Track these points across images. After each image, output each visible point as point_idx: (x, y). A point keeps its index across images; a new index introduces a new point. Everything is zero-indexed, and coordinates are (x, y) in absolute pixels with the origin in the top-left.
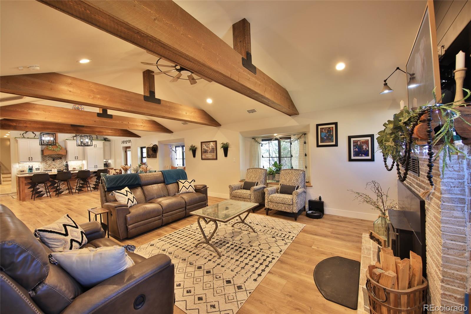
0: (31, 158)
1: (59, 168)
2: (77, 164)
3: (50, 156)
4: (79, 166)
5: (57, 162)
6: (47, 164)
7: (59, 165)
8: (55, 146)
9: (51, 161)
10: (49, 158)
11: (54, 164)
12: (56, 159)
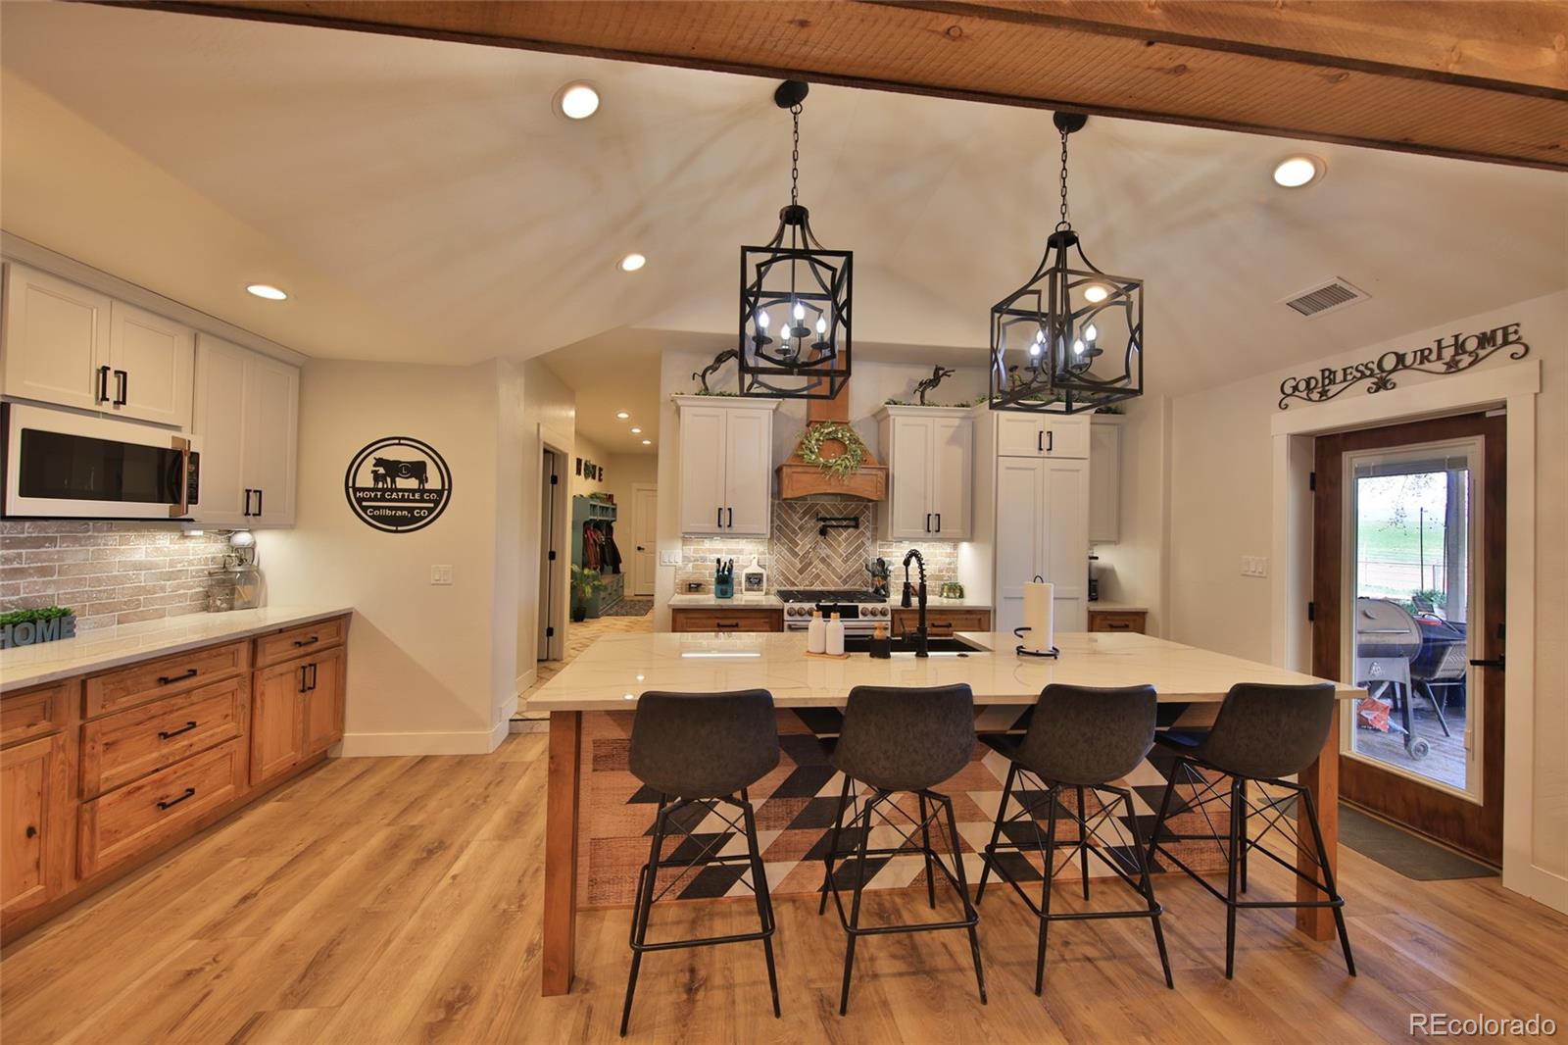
0: (728, 512)
1: (845, 582)
3: (810, 506)
5: (839, 547)
6: (796, 554)
7: (845, 562)
8: (836, 445)
9: (813, 535)
10: (806, 518)
11: (823, 555)
12: (834, 523)
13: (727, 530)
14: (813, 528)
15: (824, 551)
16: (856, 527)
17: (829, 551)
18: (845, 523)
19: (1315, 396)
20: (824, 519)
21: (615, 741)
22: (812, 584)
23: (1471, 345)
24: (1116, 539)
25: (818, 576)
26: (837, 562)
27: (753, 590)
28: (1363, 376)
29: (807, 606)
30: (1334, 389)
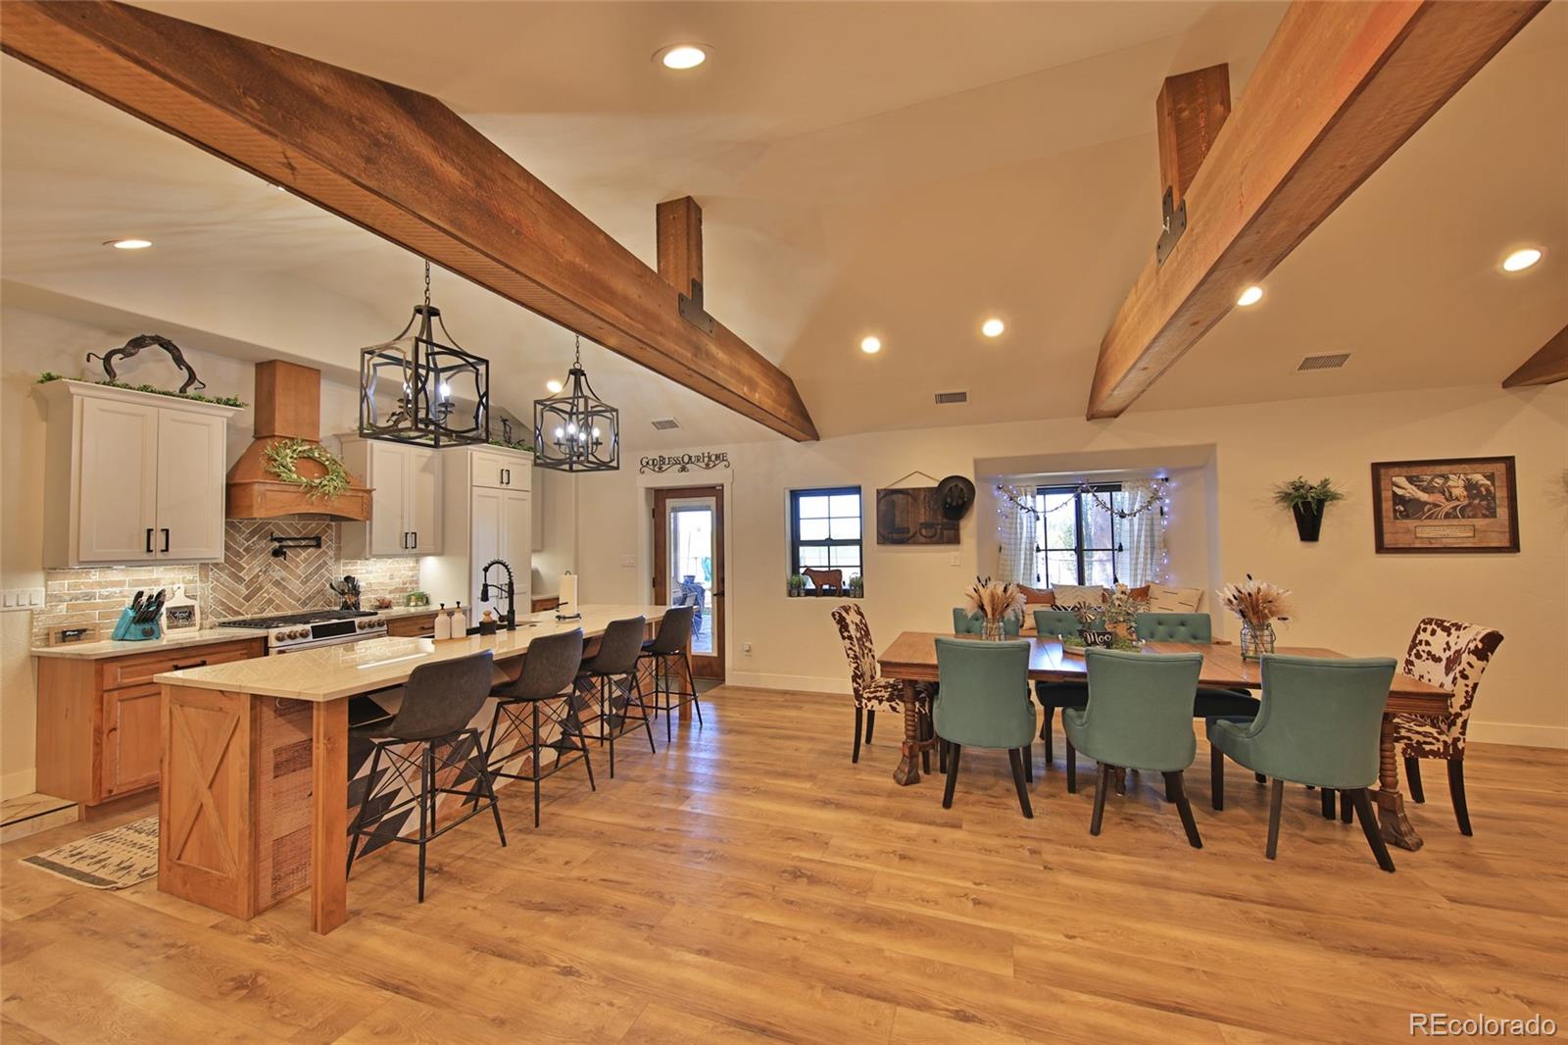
0: (162, 537)
1: (304, 604)
2: (392, 577)
3: (261, 527)
4: (403, 590)
5: (297, 567)
6: (240, 580)
7: (304, 583)
8: (311, 464)
9: (264, 558)
10: (255, 539)
11: (278, 578)
12: (291, 543)
13: (160, 556)
14: (262, 551)
15: (278, 573)
16: (318, 546)
17: (284, 573)
18: (304, 543)
19: (657, 469)
20: (279, 540)
21: (296, 745)
22: (262, 610)
23: (713, 458)
24: (538, 549)
25: (270, 601)
26: (294, 585)
27: (177, 627)
28: (676, 463)
29: (299, 628)
30: (665, 467)
